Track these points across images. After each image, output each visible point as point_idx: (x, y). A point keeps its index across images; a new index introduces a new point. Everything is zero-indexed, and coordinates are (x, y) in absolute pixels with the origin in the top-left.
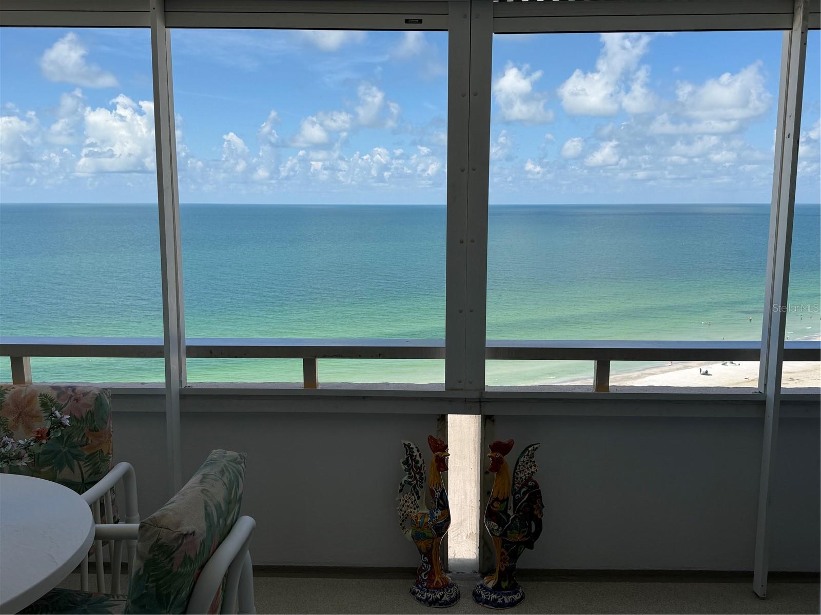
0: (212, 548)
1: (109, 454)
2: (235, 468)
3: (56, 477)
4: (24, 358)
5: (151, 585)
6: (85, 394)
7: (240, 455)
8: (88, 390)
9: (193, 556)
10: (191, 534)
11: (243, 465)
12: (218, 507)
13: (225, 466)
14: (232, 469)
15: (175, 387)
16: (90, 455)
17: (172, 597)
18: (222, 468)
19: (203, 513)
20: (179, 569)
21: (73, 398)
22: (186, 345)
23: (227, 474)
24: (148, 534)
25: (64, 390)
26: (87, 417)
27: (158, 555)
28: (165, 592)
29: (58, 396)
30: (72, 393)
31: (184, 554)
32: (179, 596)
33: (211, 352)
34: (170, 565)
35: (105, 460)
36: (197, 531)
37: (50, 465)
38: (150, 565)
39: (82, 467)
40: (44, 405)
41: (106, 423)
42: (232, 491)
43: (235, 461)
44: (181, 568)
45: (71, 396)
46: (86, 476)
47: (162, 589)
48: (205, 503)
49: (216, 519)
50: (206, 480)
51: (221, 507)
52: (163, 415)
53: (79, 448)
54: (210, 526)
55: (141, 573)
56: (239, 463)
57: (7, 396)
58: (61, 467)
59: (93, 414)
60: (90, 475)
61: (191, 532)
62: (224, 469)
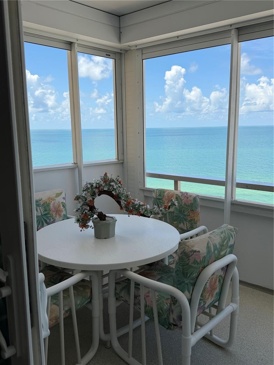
0: (210, 261)
1: (197, 221)
2: (229, 232)
3: (178, 226)
4: (178, 181)
5: (181, 267)
6: (190, 196)
7: (234, 228)
8: (191, 195)
9: (198, 261)
10: (198, 252)
11: (234, 233)
12: (215, 246)
13: (224, 231)
14: (227, 233)
15: (229, 199)
16: (190, 220)
17: (189, 275)
18: (223, 231)
19: (206, 245)
20: (192, 265)
21: (186, 197)
22: (237, 182)
23: (224, 234)
24: (181, 247)
25: (184, 193)
26: (190, 205)
27: (184, 256)
28: (186, 272)
29: (182, 196)
30: (186, 195)
31: (194, 259)
32: (192, 275)
33: (247, 186)
34: (188, 261)
35: (196, 223)
36: (201, 251)
37: (177, 221)
38: (181, 259)
39: (187, 224)
40: (177, 198)
41: (197, 209)
42: (225, 241)
43: (231, 230)
44: (193, 264)
45: (186, 196)
46: (188, 228)
47: (185, 270)
48: (208, 242)
49: (212, 250)
50: (213, 234)
51: (216, 246)
52: (223, 210)
53: (187, 217)
54: (209, 251)
55: (178, 261)
56: (233, 231)
57: (166, 193)
58: (180, 223)
59: (192, 204)
60: (190, 228)
61: (197, 251)
62: (224, 232)
